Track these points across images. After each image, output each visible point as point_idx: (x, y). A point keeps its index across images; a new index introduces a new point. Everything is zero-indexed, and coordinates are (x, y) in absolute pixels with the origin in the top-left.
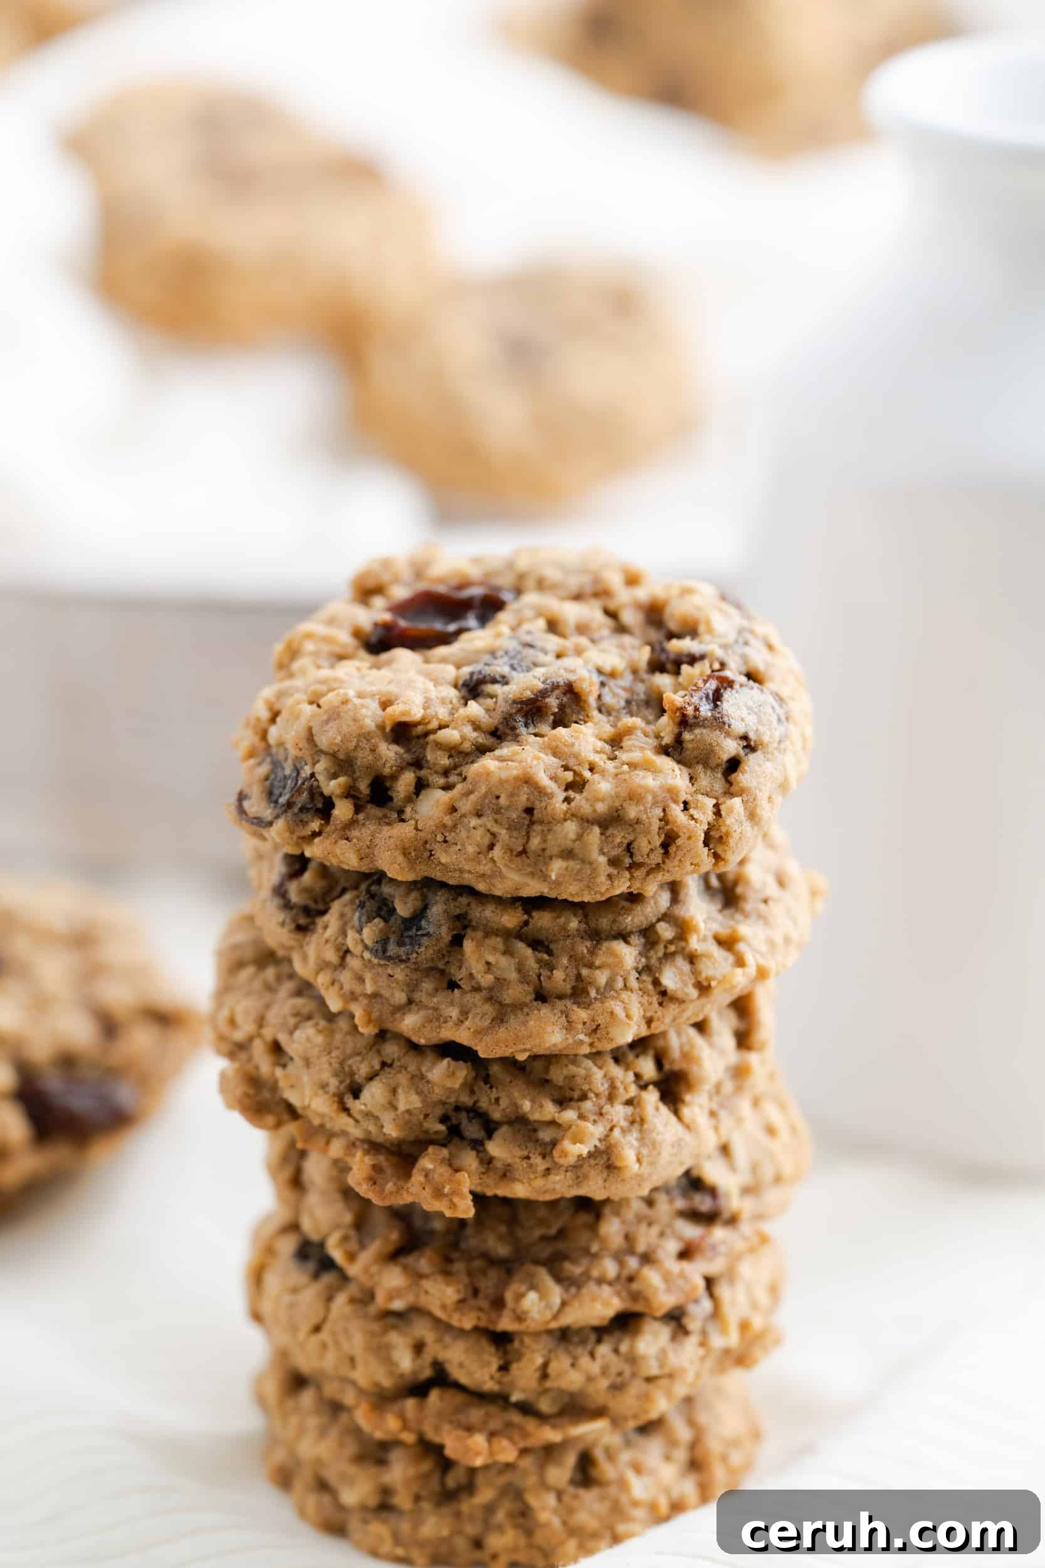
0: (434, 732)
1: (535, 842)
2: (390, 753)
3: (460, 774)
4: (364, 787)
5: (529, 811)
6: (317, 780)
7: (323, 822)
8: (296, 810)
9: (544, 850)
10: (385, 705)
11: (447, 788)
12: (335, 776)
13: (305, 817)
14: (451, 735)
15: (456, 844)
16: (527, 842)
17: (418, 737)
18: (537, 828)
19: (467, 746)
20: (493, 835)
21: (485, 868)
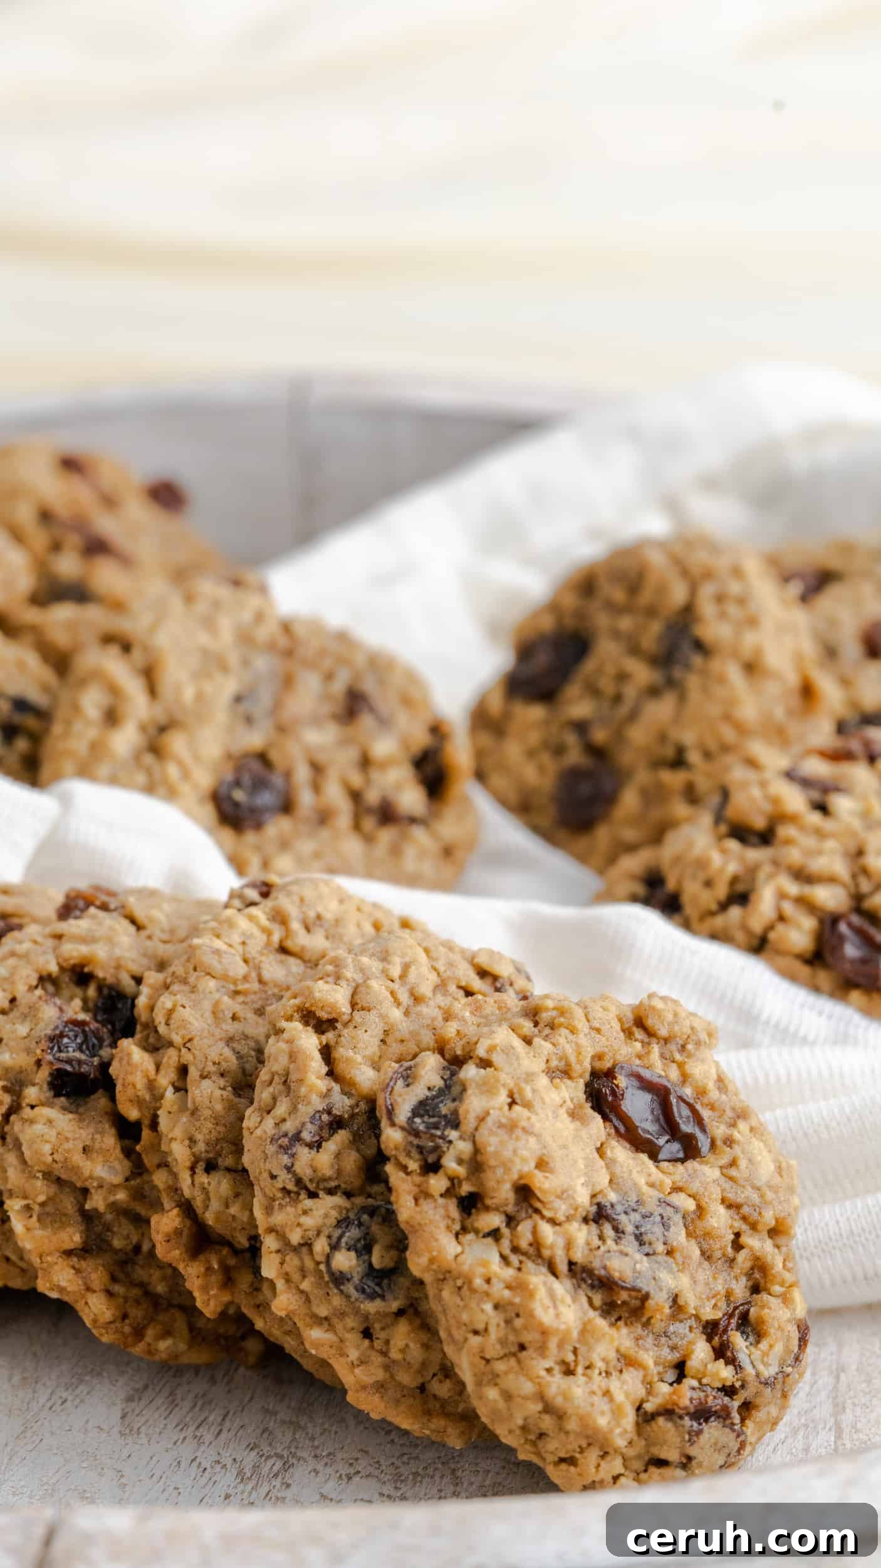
0: (543, 1217)
1: (500, 1367)
2: (504, 1193)
3: (521, 1262)
4: (466, 1189)
5: (522, 1347)
6: (448, 1148)
7: (418, 1171)
8: (416, 1141)
9: (498, 1376)
10: (542, 1164)
11: (504, 1258)
12: (460, 1162)
13: (415, 1154)
14: (547, 1232)
15: (462, 1300)
16: (498, 1359)
17: (531, 1206)
18: (512, 1362)
19: (546, 1253)
20: (486, 1330)
21: (458, 1335)
